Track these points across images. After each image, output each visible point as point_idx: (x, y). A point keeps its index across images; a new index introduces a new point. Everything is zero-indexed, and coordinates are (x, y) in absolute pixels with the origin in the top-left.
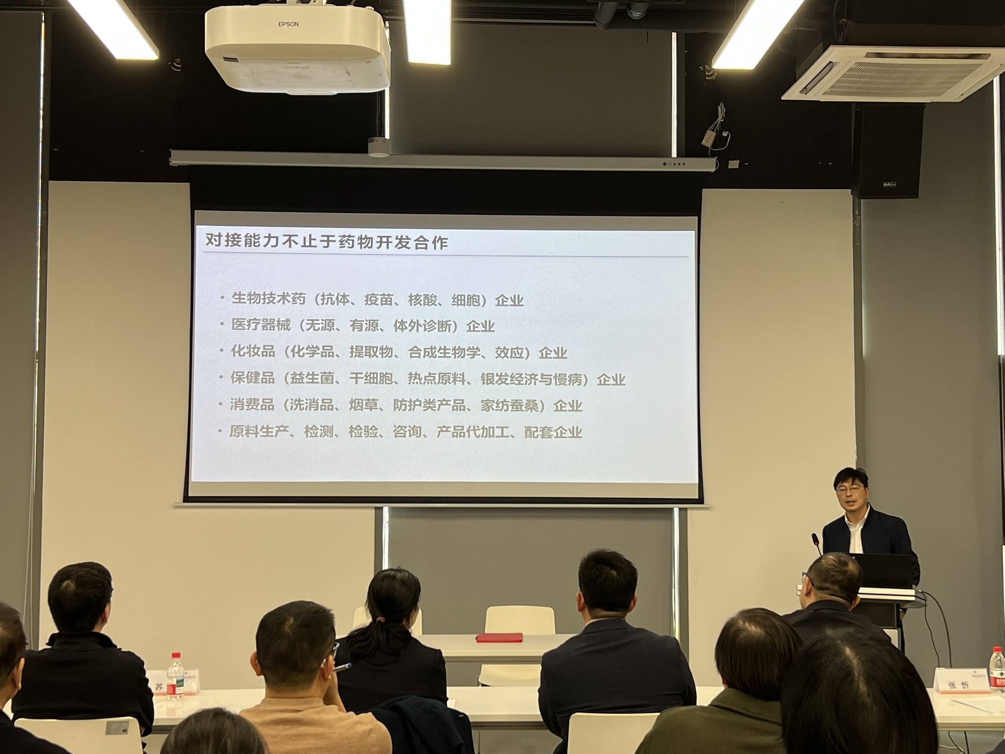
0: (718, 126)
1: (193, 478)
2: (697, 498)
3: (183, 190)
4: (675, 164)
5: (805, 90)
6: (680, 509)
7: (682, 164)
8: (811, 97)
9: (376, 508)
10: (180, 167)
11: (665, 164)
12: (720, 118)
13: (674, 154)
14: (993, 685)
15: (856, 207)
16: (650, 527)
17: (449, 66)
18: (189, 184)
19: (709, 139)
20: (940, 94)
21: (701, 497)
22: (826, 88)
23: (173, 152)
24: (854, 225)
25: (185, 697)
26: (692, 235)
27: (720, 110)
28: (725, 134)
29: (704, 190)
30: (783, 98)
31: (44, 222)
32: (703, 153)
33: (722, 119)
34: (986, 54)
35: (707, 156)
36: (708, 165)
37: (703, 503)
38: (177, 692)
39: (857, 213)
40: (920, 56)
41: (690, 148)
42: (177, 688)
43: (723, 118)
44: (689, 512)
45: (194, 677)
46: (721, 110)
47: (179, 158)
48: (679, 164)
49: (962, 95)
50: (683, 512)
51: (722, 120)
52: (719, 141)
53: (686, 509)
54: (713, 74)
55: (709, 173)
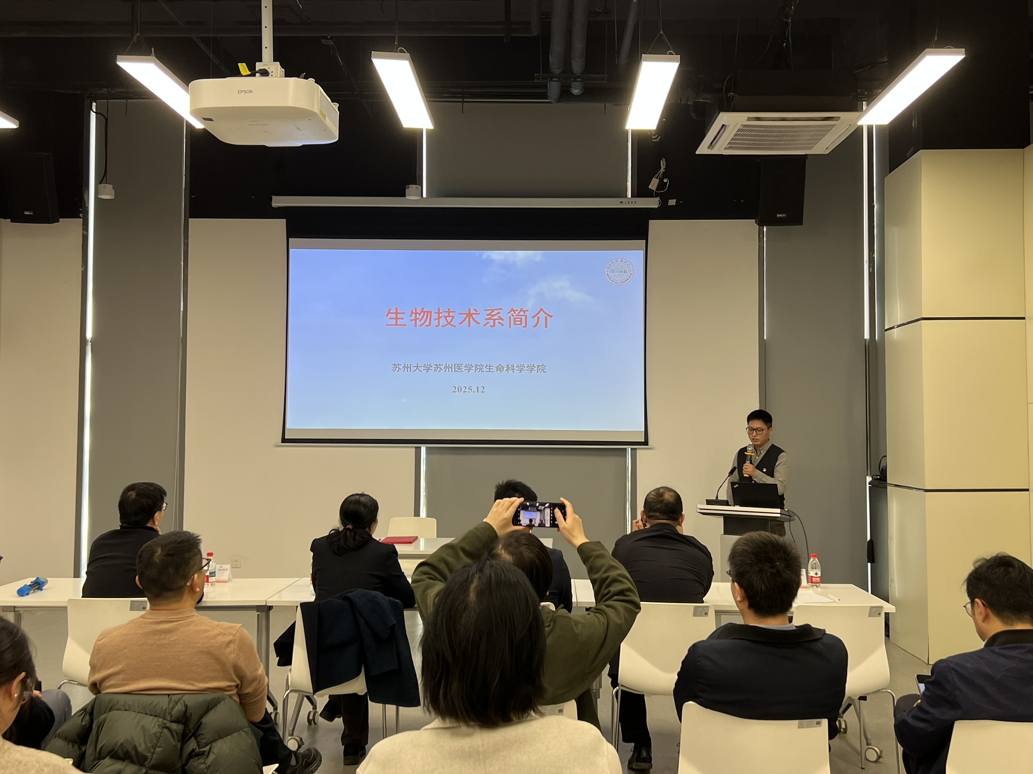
0: (660, 174)
1: (288, 426)
2: (644, 441)
3: (280, 224)
4: (629, 203)
5: (711, 145)
6: (631, 449)
7: (634, 203)
8: (715, 151)
9: (416, 447)
10: (279, 208)
11: (621, 202)
12: (662, 169)
13: (629, 195)
14: (810, 581)
15: (761, 233)
16: (609, 462)
17: (432, 130)
18: (285, 220)
19: (654, 184)
20: (810, 148)
21: (646, 441)
22: (725, 145)
23: (274, 197)
24: (759, 246)
25: (217, 584)
26: (642, 253)
27: (662, 163)
28: (665, 181)
29: (650, 221)
30: (696, 153)
31: (186, 247)
32: (649, 194)
34: (837, 117)
35: (653, 197)
36: (653, 203)
37: (648, 445)
38: (210, 581)
39: (761, 236)
40: (787, 119)
41: (641, 191)
42: (210, 578)
43: (665, 169)
44: (638, 451)
45: (227, 570)
47: (278, 202)
48: (632, 203)
49: (827, 148)
50: (634, 451)
51: (664, 171)
52: (661, 185)
53: (636, 449)
54: (657, 137)
55: (654, 208)
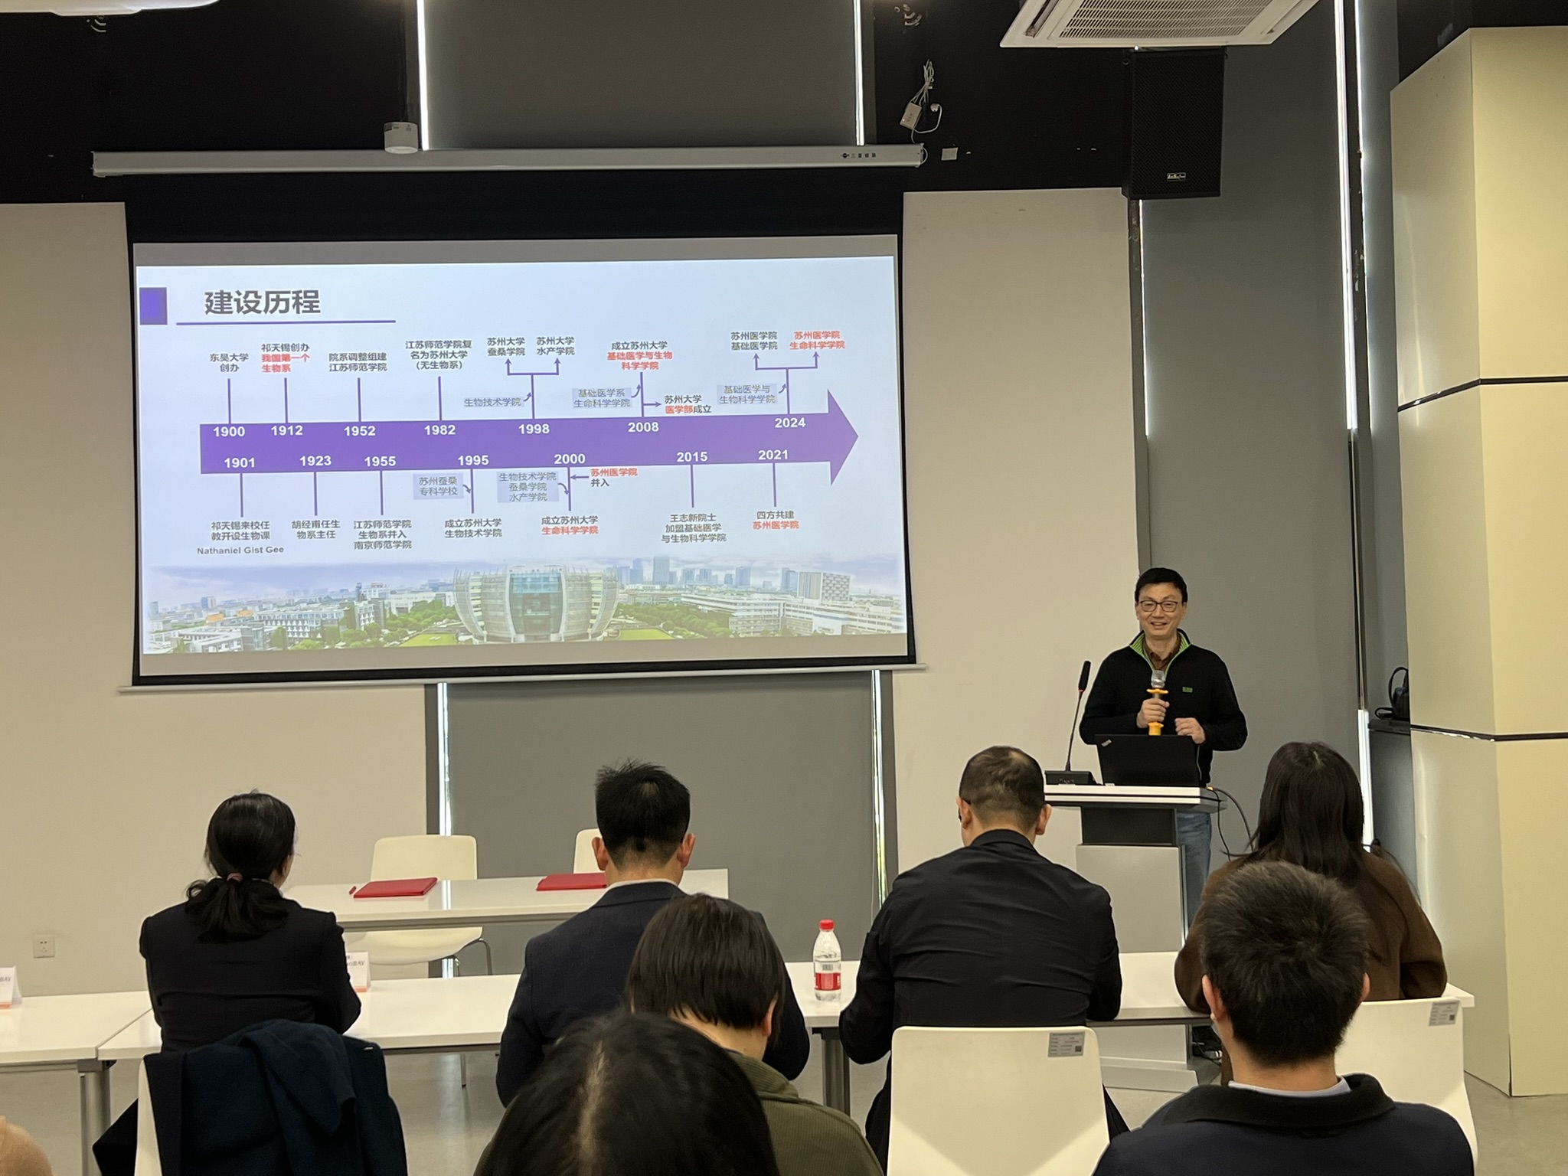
0: (924, 95)
1: (146, 649)
2: (906, 654)
3: (113, 215)
4: (860, 156)
5: (1033, 28)
6: (882, 672)
7: (870, 155)
8: (1041, 41)
9: (426, 686)
10: (110, 179)
11: (845, 156)
12: (927, 84)
13: (861, 141)
15: (1133, 213)
16: (836, 700)
18: (123, 203)
19: (910, 117)
20: (1237, 32)
21: (912, 654)
22: (1063, 27)
23: (96, 156)
24: (1130, 242)
26: (890, 261)
27: (926, 72)
28: (934, 108)
29: (905, 193)
30: (1001, 45)
32: (902, 137)
33: (930, 86)
35: (910, 143)
36: (910, 156)
37: (915, 662)
39: (1134, 221)
41: (884, 131)
43: (933, 84)
44: (894, 675)
46: (928, 72)
47: (107, 165)
48: (867, 155)
49: (1272, 31)
50: (886, 676)
51: (931, 88)
52: (926, 118)
53: (891, 671)
54: (915, 18)
55: (913, 168)
